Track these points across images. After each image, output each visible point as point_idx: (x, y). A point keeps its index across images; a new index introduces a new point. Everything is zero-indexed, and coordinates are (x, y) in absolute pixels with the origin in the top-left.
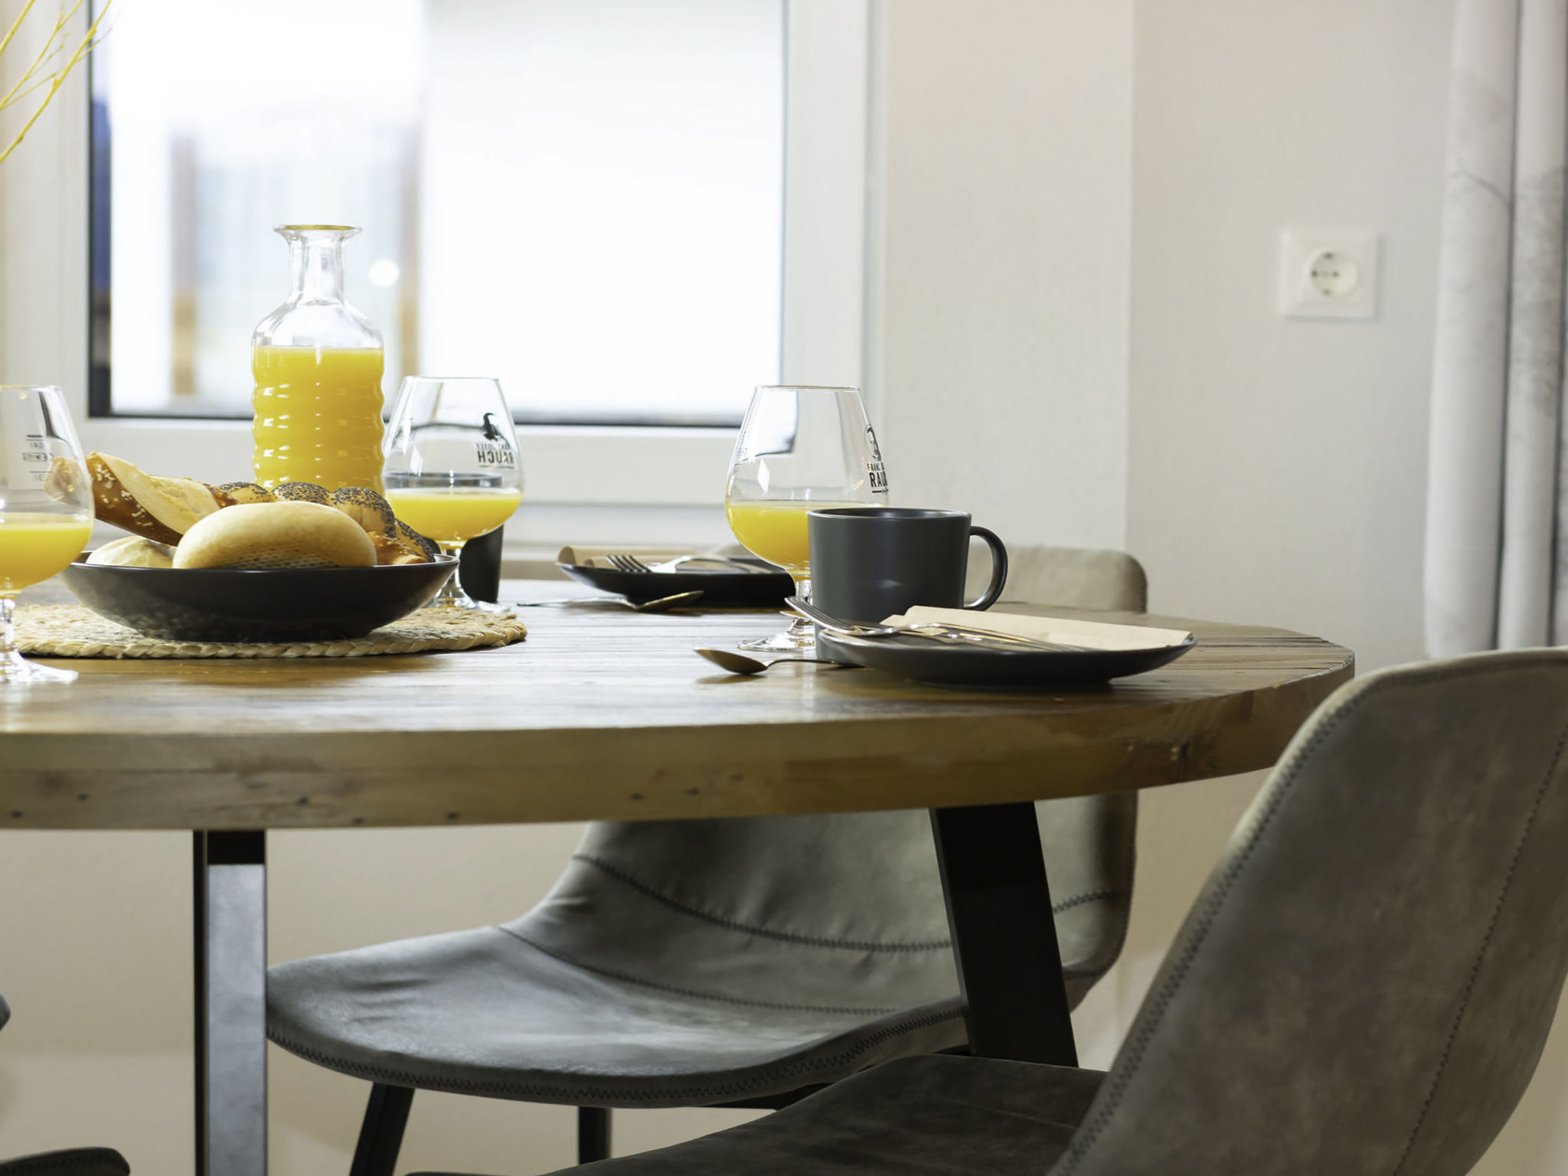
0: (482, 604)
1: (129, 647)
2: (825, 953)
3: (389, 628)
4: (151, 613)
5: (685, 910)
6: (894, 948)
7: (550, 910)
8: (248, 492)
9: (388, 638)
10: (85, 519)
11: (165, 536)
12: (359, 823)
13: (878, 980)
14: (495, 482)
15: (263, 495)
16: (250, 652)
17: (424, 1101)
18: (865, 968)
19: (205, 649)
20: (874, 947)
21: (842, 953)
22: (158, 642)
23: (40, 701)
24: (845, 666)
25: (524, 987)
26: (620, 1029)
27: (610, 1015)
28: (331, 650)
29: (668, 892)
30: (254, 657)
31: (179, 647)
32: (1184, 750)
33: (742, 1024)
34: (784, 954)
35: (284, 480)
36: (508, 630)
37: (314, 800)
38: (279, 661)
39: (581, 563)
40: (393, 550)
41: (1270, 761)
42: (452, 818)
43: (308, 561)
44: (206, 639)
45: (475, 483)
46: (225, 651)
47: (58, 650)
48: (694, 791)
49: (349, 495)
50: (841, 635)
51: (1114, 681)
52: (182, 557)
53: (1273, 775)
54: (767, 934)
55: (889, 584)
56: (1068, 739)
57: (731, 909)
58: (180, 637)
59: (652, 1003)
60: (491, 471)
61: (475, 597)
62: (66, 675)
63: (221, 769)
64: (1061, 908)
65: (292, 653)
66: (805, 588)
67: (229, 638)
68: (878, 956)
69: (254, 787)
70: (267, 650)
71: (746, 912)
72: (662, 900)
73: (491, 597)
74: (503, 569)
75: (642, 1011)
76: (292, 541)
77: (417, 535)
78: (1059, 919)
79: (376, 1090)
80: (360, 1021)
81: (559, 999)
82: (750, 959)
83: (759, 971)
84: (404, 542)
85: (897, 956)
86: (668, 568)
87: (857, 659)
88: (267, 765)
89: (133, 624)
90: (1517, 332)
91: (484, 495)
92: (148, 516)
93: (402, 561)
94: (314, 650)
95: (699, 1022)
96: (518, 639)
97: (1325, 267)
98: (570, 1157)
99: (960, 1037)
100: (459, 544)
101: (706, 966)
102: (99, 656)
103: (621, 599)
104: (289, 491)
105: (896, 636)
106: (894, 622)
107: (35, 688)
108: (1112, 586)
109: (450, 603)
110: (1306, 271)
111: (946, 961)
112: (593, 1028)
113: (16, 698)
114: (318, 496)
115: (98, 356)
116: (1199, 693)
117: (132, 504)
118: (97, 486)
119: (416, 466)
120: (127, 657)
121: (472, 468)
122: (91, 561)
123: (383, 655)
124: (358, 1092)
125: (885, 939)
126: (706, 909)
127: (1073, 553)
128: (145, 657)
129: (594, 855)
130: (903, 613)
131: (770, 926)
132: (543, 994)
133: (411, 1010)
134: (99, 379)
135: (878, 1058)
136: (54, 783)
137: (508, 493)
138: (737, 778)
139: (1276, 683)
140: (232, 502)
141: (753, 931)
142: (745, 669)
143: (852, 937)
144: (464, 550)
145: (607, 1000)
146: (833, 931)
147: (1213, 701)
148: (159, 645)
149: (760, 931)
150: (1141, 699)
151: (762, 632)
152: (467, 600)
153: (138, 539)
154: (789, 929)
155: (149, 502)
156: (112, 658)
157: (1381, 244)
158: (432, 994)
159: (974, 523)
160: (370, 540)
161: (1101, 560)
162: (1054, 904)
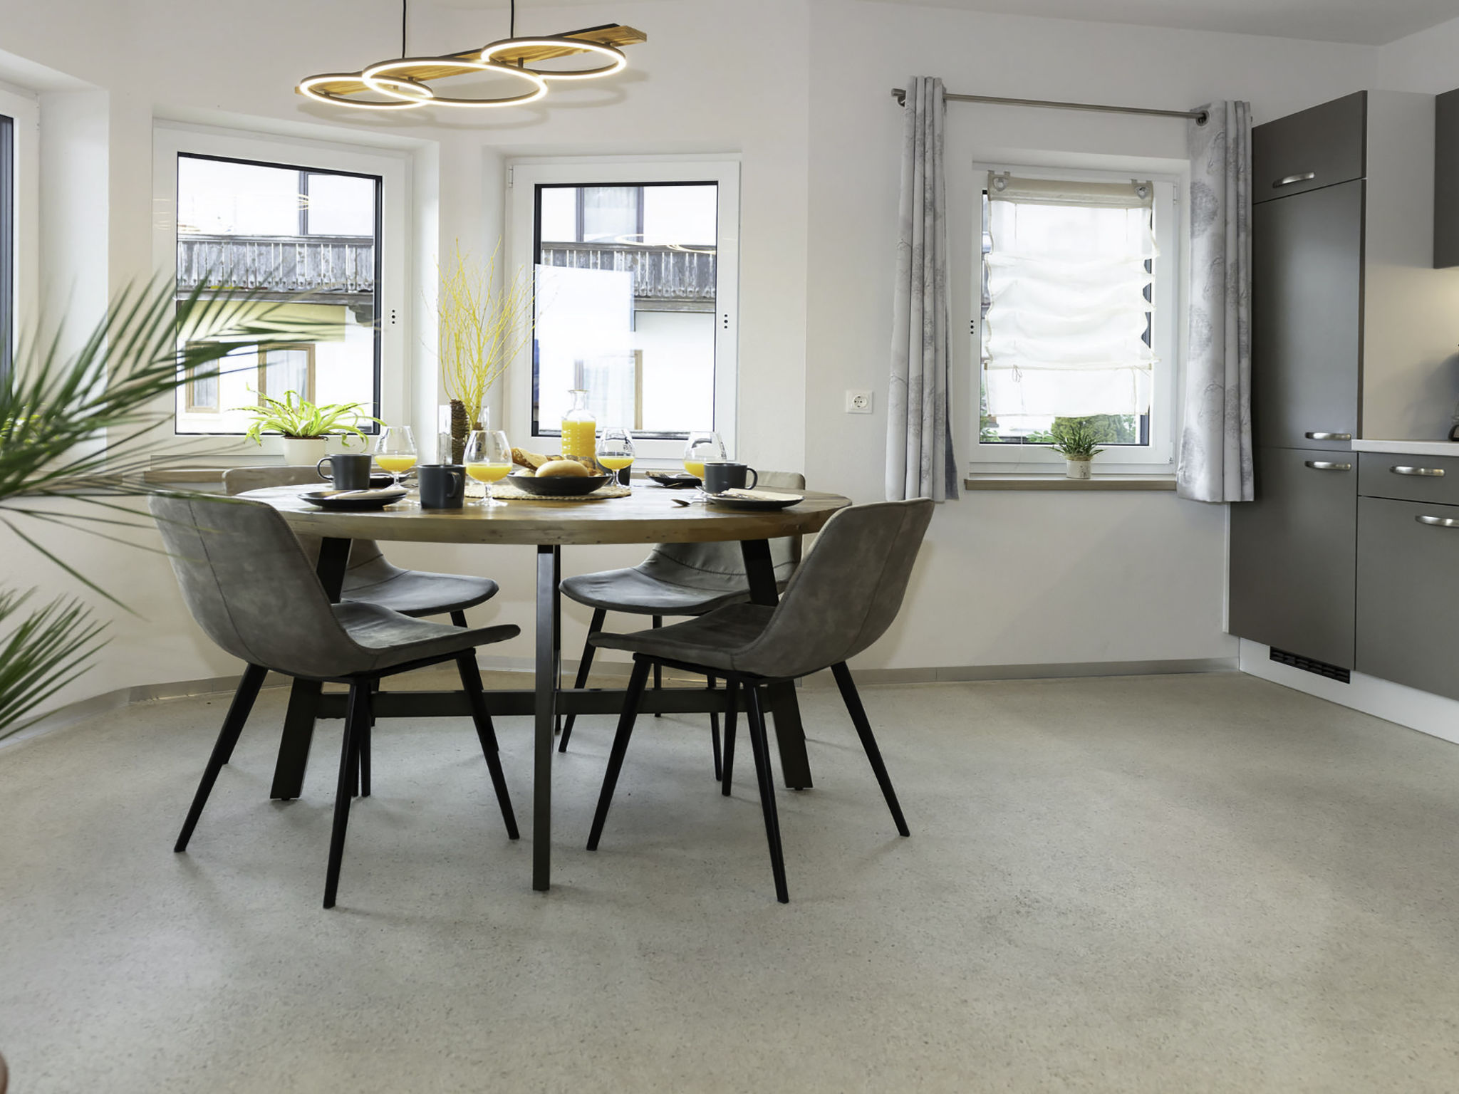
0: (624, 486)
1: (524, 497)
2: (719, 576)
3: (595, 492)
4: (530, 488)
5: (682, 564)
6: (737, 575)
7: (646, 563)
8: (557, 458)
9: (593, 495)
10: (510, 464)
11: (534, 469)
12: (573, 543)
13: (732, 583)
14: (628, 455)
15: (561, 458)
16: (555, 498)
17: (609, 613)
18: (729, 580)
19: (544, 497)
20: (731, 574)
21: (724, 576)
22: (532, 495)
23: (499, 510)
24: (712, 504)
25: (638, 584)
26: (662, 595)
27: (660, 591)
28: (577, 498)
29: (677, 559)
30: (557, 500)
31: (537, 497)
32: (800, 527)
33: (696, 594)
34: (707, 576)
35: (569, 454)
36: (626, 493)
37: (563, 537)
38: (563, 501)
39: (651, 475)
40: (595, 473)
41: (818, 531)
42: (599, 542)
43: (571, 475)
44: (544, 495)
45: (622, 455)
46: (549, 498)
47: (505, 497)
48: (664, 536)
49: (584, 458)
50: (711, 496)
51: (783, 508)
52: (538, 474)
53: (819, 534)
54: (702, 570)
55: (725, 482)
56: (766, 523)
57: (694, 564)
58: (538, 494)
59: (672, 588)
60: (627, 452)
61: (622, 484)
62: (504, 504)
63: (538, 529)
64: (775, 567)
65: (567, 498)
66: (704, 483)
67: (550, 495)
68: (733, 576)
69: (546, 534)
70: (560, 498)
71: (698, 565)
72: (675, 561)
73: (627, 484)
74: (631, 475)
75: (669, 590)
76: (566, 471)
77: (604, 468)
78: (775, 570)
79: (596, 609)
80: (592, 592)
81: (646, 586)
82: (699, 577)
83: (701, 580)
84: (598, 471)
85: (738, 577)
86: (674, 477)
87: (714, 502)
88: (550, 528)
89: (526, 491)
90: (909, 417)
91: (625, 458)
92: (530, 464)
93: (597, 476)
94: (573, 498)
95: (684, 593)
96: (629, 495)
97: (858, 400)
98: (651, 627)
99: (749, 599)
100: (618, 471)
101: (687, 579)
102: (516, 499)
103: (662, 485)
104: (568, 457)
105: (725, 496)
106: (725, 492)
107: (497, 508)
108: (795, 483)
109: (615, 485)
110: (853, 401)
111: (745, 578)
112: (655, 594)
113: (491, 510)
114: (575, 459)
115: (534, 420)
116: (804, 511)
117: (525, 460)
118: (513, 454)
119: (606, 450)
120: (523, 499)
121: (622, 450)
122: (515, 475)
123: (591, 499)
124: (592, 610)
125: (734, 573)
126: (688, 564)
127: (786, 473)
128: (528, 499)
129: (658, 549)
130: (728, 490)
131: (704, 568)
132: (642, 585)
133: (605, 589)
134: (535, 425)
135: (727, 604)
136: (494, 532)
137: (631, 458)
138: (676, 533)
139: (826, 509)
140: (552, 460)
141: (700, 570)
142: (685, 504)
143: (727, 572)
144: (620, 472)
145: (659, 587)
146: (721, 570)
147: (808, 514)
148: (532, 496)
149: (701, 570)
150: (789, 513)
151: (693, 494)
152: (620, 485)
153: (528, 469)
154: (709, 569)
155: (530, 460)
156: (519, 499)
157: (873, 394)
158: (612, 585)
159: (748, 467)
160: (588, 471)
161: (793, 475)
162: (774, 566)
